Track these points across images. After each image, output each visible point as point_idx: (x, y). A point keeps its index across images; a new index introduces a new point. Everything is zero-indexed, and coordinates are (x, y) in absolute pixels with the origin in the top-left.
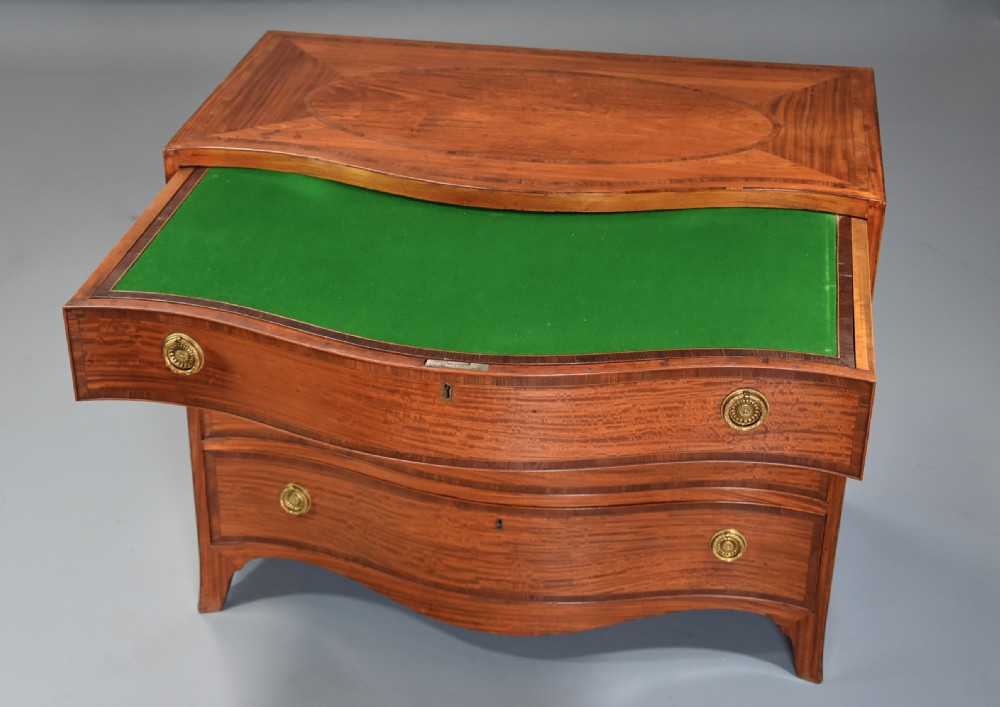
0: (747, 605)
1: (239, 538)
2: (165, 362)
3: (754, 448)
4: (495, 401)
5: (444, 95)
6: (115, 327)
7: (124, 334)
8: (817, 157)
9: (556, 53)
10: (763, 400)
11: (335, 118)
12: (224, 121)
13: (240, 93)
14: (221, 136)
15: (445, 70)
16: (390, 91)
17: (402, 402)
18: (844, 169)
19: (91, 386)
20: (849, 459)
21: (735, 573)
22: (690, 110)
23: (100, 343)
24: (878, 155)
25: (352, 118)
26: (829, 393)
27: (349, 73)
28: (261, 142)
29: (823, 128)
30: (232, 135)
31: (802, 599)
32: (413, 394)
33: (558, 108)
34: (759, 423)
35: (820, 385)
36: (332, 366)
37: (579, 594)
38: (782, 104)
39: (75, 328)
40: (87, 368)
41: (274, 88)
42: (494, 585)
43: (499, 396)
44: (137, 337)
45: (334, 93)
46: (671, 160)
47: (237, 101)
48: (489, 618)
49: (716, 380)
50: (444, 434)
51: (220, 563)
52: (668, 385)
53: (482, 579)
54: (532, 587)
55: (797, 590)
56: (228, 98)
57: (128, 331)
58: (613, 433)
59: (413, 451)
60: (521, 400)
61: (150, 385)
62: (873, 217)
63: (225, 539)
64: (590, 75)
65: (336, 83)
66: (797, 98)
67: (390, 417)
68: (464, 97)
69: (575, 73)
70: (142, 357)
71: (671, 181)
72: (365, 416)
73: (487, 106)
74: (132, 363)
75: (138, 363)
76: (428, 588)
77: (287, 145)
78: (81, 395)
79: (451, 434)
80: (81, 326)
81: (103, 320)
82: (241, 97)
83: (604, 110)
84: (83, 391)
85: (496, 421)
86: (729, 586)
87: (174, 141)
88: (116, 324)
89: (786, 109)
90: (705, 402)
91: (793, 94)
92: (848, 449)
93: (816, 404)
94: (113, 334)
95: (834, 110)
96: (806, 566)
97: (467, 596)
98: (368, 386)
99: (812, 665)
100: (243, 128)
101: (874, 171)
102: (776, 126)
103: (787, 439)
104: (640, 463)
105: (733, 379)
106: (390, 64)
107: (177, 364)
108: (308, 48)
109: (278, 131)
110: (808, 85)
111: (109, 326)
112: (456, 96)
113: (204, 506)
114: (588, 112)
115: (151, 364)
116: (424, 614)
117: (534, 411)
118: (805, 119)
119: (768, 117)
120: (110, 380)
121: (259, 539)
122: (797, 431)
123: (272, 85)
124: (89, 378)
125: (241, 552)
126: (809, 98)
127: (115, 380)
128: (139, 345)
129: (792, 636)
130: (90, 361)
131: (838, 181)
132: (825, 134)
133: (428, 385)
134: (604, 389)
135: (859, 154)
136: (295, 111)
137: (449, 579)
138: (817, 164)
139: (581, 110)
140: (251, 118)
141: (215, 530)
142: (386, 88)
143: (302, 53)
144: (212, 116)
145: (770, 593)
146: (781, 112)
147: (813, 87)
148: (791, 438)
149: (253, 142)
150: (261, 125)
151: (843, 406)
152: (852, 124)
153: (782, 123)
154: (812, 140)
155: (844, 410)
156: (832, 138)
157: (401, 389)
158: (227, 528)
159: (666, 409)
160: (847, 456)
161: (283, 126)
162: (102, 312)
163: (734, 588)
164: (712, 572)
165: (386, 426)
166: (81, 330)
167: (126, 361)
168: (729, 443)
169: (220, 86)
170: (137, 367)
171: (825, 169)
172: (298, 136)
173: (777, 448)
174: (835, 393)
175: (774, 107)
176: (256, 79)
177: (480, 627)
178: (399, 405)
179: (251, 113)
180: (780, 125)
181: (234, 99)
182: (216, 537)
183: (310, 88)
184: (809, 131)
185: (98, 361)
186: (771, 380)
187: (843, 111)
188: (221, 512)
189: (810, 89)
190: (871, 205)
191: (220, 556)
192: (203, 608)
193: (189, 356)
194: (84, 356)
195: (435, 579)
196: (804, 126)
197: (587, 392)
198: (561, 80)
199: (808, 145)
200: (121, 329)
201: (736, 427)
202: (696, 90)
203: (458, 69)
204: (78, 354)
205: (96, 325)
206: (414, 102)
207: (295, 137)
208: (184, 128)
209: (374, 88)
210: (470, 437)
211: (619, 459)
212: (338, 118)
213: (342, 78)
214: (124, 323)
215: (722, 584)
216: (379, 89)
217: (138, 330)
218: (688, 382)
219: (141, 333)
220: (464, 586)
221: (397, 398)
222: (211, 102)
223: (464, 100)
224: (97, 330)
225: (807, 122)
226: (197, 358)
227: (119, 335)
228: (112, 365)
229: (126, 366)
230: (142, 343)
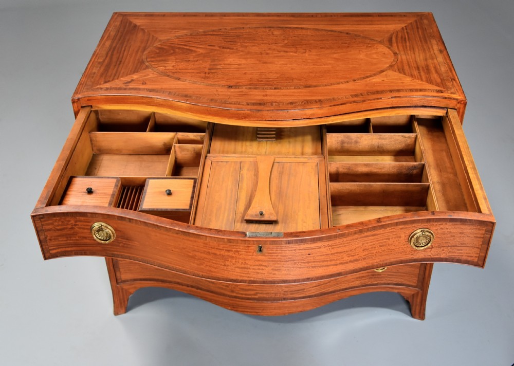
0: (388, 289)
1: (131, 280)
2: (93, 237)
3: (425, 256)
4: (287, 252)
5: (217, 48)
6: (62, 222)
7: (68, 224)
8: (422, 73)
9: (269, 15)
10: (432, 234)
11: (162, 68)
12: (102, 75)
13: (106, 56)
14: (102, 86)
15: (213, 31)
16: (188, 47)
17: (234, 255)
18: (439, 80)
19: (51, 252)
20: (477, 259)
21: (383, 276)
22: (348, 47)
23: (55, 230)
24: (453, 69)
25: (171, 68)
26: (468, 228)
27: (163, 37)
28: (125, 89)
29: (419, 53)
30: (107, 85)
31: (415, 285)
32: (240, 251)
33: (279, 51)
34: (429, 245)
35: (463, 224)
36: (192, 239)
37: (308, 295)
38: (394, 39)
39: (39, 224)
40: (48, 244)
41: (124, 51)
42: (265, 296)
43: (290, 249)
44: (75, 225)
45: (158, 51)
46: (348, 82)
47: (106, 61)
49: (406, 226)
50: (259, 269)
51: (123, 292)
52: (381, 231)
53: (258, 293)
54: (284, 295)
56: (101, 60)
57: (70, 223)
58: (351, 258)
59: (241, 278)
60: (302, 250)
61: (86, 248)
62: (460, 108)
63: (124, 281)
64: (290, 28)
65: (157, 44)
66: (400, 35)
67: (227, 263)
68: (228, 48)
69: (282, 27)
70: (79, 235)
71: (352, 96)
72: (214, 263)
73: (241, 53)
74: (74, 238)
75: (77, 238)
76: (231, 298)
77: (140, 89)
78: (46, 257)
79: (262, 269)
80: (43, 223)
81: (54, 218)
82: (108, 58)
83: (304, 51)
84: (47, 255)
85: (288, 261)
86: (379, 282)
87: (76, 92)
88: (63, 220)
89: (397, 42)
90: (400, 237)
91: (397, 32)
92: (477, 254)
93: (460, 233)
94: (62, 225)
95: (421, 41)
96: (418, 270)
97: (252, 301)
98: (214, 248)
99: (420, 313)
100: (113, 80)
101: (454, 80)
102: (395, 54)
103: (443, 250)
104: (365, 270)
105: (416, 225)
106: (184, 29)
107: (100, 238)
108: (138, 22)
109: (132, 80)
110: (403, 25)
111: (59, 221)
112: (223, 48)
113: (112, 268)
114: (296, 53)
115: (85, 238)
117: (309, 254)
118: (408, 48)
119: (389, 48)
120: (62, 248)
121: (141, 280)
122: (449, 246)
123: (123, 49)
124: (50, 248)
125: (133, 286)
126: (406, 34)
127: (66, 247)
128: (77, 229)
129: (410, 300)
130: (50, 240)
131: (438, 88)
132: (421, 57)
133: (249, 247)
134: (348, 239)
135: (443, 69)
136: (139, 66)
137: (242, 294)
138: (424, 78)
139: (292, 52)
140: (116, 72)
141: (118, 278)
142: (185, 45)
143: (135, 26)
144: (94, 73)
145: (400, 283)
146: (395, 45)
147: (406, 26)
148: (445, 250)
149: (120, 89)
150: (122, 77)
151: (476, 234)
152: (433, 50)
153: (398, 53)
154: (416, 62)
155: (475, 235)
156: (426, 60)
157: (234, 250)
158: (124, 276)
159: (379, 243)
160: (476, 257)
161: (135, 76)
163: (382, 282)
164: (371, 276)
165: (225, 268)
166: (42, 225)
167: (70, 238)
168: (412, 254)
169: (95, 52)
170: (77, 240)
171: (430, 81)
172: (144, 83)
173: (437, 255)
174: (472, 227)
175: (390, 40)
176: (114, 45)
177: (259, 314)
178: (233, 257)
179: (116, 69)
180: (396, 53)
181: (104, 60)
182: (119, 281)
183: (144, 49)
184: (413, 55)
185: (54, 239)
186: (436, 223)
187: (426, 42)
188: (121, 270)
189: (404, 28)
190: (459, 102)
191: (122, 289)
192: (116, 313)
193: (107, 234)
194: (46, 238)
196: (409, 52)
197: (338, 241)
198: (276, 32)
199: (415, 65)
200: (66, 222)
201: (417, 248)
202: (347, 33)
203: (220, 29)
204: (42, 237)
205: (50, 222)
206: (202, 53)
207: (143, 84)
208: (80, 84)
209: (178, 46)
210: (273, 270)
211: (354, 270)
212: (164, 68)
213: (160, 41)
214: (67, 219)
215: (376, 281)
216: (182, 47)
217: (76, 222)
218: (392, 229)
219: (77, 223)
220: (250, 297)
221: (231, 254)
222: (91, 63)
223: (228, 50)
224: (52, 224)
225: (410, 50)
226: (112, 235)
227: (65, 225)
228: (63, 240)
229: (70, 240)
230: (79, 228)
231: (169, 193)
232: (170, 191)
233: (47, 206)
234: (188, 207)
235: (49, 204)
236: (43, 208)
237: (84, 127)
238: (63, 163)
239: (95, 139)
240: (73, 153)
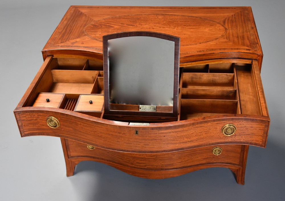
0: (223, 166)
1: (76, 156)
2: (48, 125)
3: (232, 140)
4: (152, 134)
5: (125, 25)
6: (31, 116)
7: (34, 117)
8: (240, 40)
9: (157, 8)
10: (235, 127)
11: (93, 36)
12: (60, 39)
13: (64, 29)
14: (59, 45)
15: (125, 16)
16: (109, 25)
17: (123, 136)
18: (249, 44)
19: (25, 133)
20: (261, 142)
21: (219, 158)
22: (200, 25)
23: (27, 120)
24: (258, 37)
25: (98, 35)
26: (255, 124)
27: (96, 19)
28: (72, 46)
29: (240, 29)
30: (62, 44)
32: (126, 133)
33: (160, 27)
34: (233, 133)
35: (252, 122)
36: (100, 126)
37: (175, 167)
38: (226, 21)
39: (18, 117)
40: (23, 128)
41: (74, 26)
42: (151, 167)
43: (153, 133)
44: (38, 118)
45: (92, 26)
46: (196, 44)
47: (63, 31)
48: (150, 175)
49: (220, 122)
50: (137, 144)
51: (71, 163)
52: (206, 125)
53: (146, 165)
54: (162, 167)
55: (237, 161)
56: (60, 31)
57: (35, 116)
58: (189, 140)
59: (127, 149)
60: (160, 133)
61: (44, 131)
62: (259, 59)
63: (72, 157)
64: (168, 15)
65: (93, 23)
66: (230, 19)
67: (119, 140)
68: (131, 25)
69: (164, 14)
70: (40, 123)
71: (198, 51)
72: (112, 140)
73: (139, 28)
74: (37, 125)
75: (39, 125)
76: (132, 168)
77: (80, 47)
78: (22, 135)
79: (139, 144)
80: (20, 116)
81: (27, 114)
82: (64, 30)
83: (174, 27)
84: (23, 134)
85: (153, 140)
86: (217, 161)
87: (45, 48)
88: (31, 115)
89: (228, 23)
90: (217, 128)
91: (229, 17)
92: (261, 139)
93: (251, 127)
94: (30, 118)
95: (242, 22)
96: (240, 155)
97: (143, 170)
98: (112, 131)
99: (241, 180)
100: (65, 41)
101: (258, 43)
102: (226, 29)
103: (242, 137)
104: (197, 147)
105: (225, 122)
106: (108, 15)
107: (51, 125)
108: (83, 11)
109: (76, 42)
110: (233, 14)
111: (29, 115)
112: (129, 25)
113: (65, 149)
114: (169, 28)
115: (44, 125)
116: (131, 175)
117: (164, 136)
118: (234, 26)
119: (223, 26)
120: (31, 131)
121: (82, 156)
122: (245, 135)
123: (73, 25)
124: (25, 131)
125: (77, 160)
126: (234, 18)
127: (33, 130)
128: (39, 120)
129: (236, 173)
130: (24, 126)
131: (248, 48)
132: (241, 31)
133: (131, 131)
134: (186, 128)
135: (252, 37)
136: (81, 34)
137: (138, 166)
138: (240, 42)
139: (167, 28)
140: (68, 37)
141: (69, 155)
142: (108, 24)
143: (82, 13)
144: (56, 38)
145: (229, 162)
146: (226, 24)
147: (234, 14)
148: (243, 137)
149: (69, 46)
150: (71, 40)
151: (260, 127)
152: (248, 27)
153: (227, 28)
154: (237, 33)
155: (259, 128)
156: (243, 33)
157: (122, 132)
158: (72, 154)
159: (205, 132)
160: (261, 141)
161: (78, 40)
162: (26, 112)
163: (219, 161)
164: (213, 158)
165: (118, 143)
166: (20, 117)
167: (35, 125)
168: (224, 139)
169: (58, 27)
170: (39, 126)
171: (243, 44)
172: (83, 43)
173: (239, 140)
174: (257, 124)
175: (224, 22)
176: (69, 23)
178: (122, 137)
179: (68, 36)
180: (227, 29)
181: (62, 31)
182: (69, 157)
183: (85, 25)
184: (236, 30)
185: (27, 126)
186: (237, 121)
187: (245, 23)
188: (70, 150)
189: (234, 15)
190: (259, 56)
191: (71, 161)
192: (68, 175)
193: (55, 123)
194: (22, 125)
195: (134, 166)
196: (234, 28)
197: (180, 129)
198: (160, 17)
199: (237, 36)
200: (33, 116)
201: (226, 135)
202: (200, 18)
203: (129, 15)
204: (20, 124)
205: (25, 115)
206: (117, 28)
207: (82, 44)
208: (48, 43)
209: (104, 24)
210: (144, 145)
211: (191, 147)
212: (94, 36)
213: (94, 21)
214: (33, 114)
216: (106, 24)
218: (211, 123)
219: (39, 117)
220: (142, 167)
221: (121, 135)
222: (55, 33)
223: (132, 26)
224: (25, 117)
225: (235, 27)
226: (57, 124)
227: (32, 118)
228: (31, 126)
229: (36, 126)
230: (40, 120)
231: (91, 103)
232: (91, 101)
233: (22, 107)
234: (101, 110)
235: (25, 105)
236: (20, 108)
237: (48, 67)
238: (34, 85)
239: (54, 74)
240: (40, 80)
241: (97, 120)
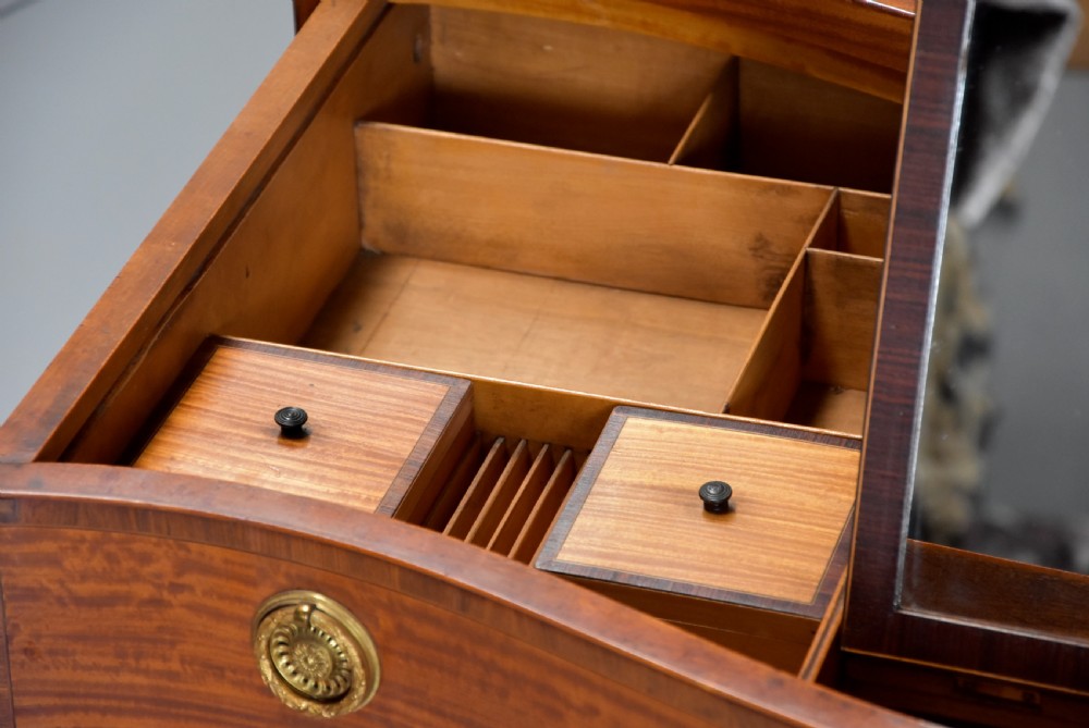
2: (259, 673)
6: (110, 557)
7: (136, 577)
23: (60, 601)
44: (176, 588)
57: (148, 570)
74: (157, 665)
75: (175, 666)
81: (71, 532)
88: (112, 548)
94: (103, 577)
107: (297, 680)
111: (93, 551)
115: (219, 671)
124: (26, 702)
128: (182, 612)
130: (26, 651)
162: (71, 510)
167: (138, 656)
170: (172, 676)
185: (52, 652)
193: (336, 664)
200: (127, 564)
205: (48, 547)
214: (137, 547)
217: (182, 567)
219: (188, 579)
224: (54, 561)
226: (359, 672)
227: (122, 581)
228: (96, 667)
229: (137, 671)
230: (190, 607)
231: (719, 505)
232: (725, 489)
233: (43, 457)
234: (805, 597)
235: (66, 447)
236: (19, 465)
237: (330, 90)
238: (176, 253)
239: (381, 164)
240: (241, 215)
241: (761, 694)
